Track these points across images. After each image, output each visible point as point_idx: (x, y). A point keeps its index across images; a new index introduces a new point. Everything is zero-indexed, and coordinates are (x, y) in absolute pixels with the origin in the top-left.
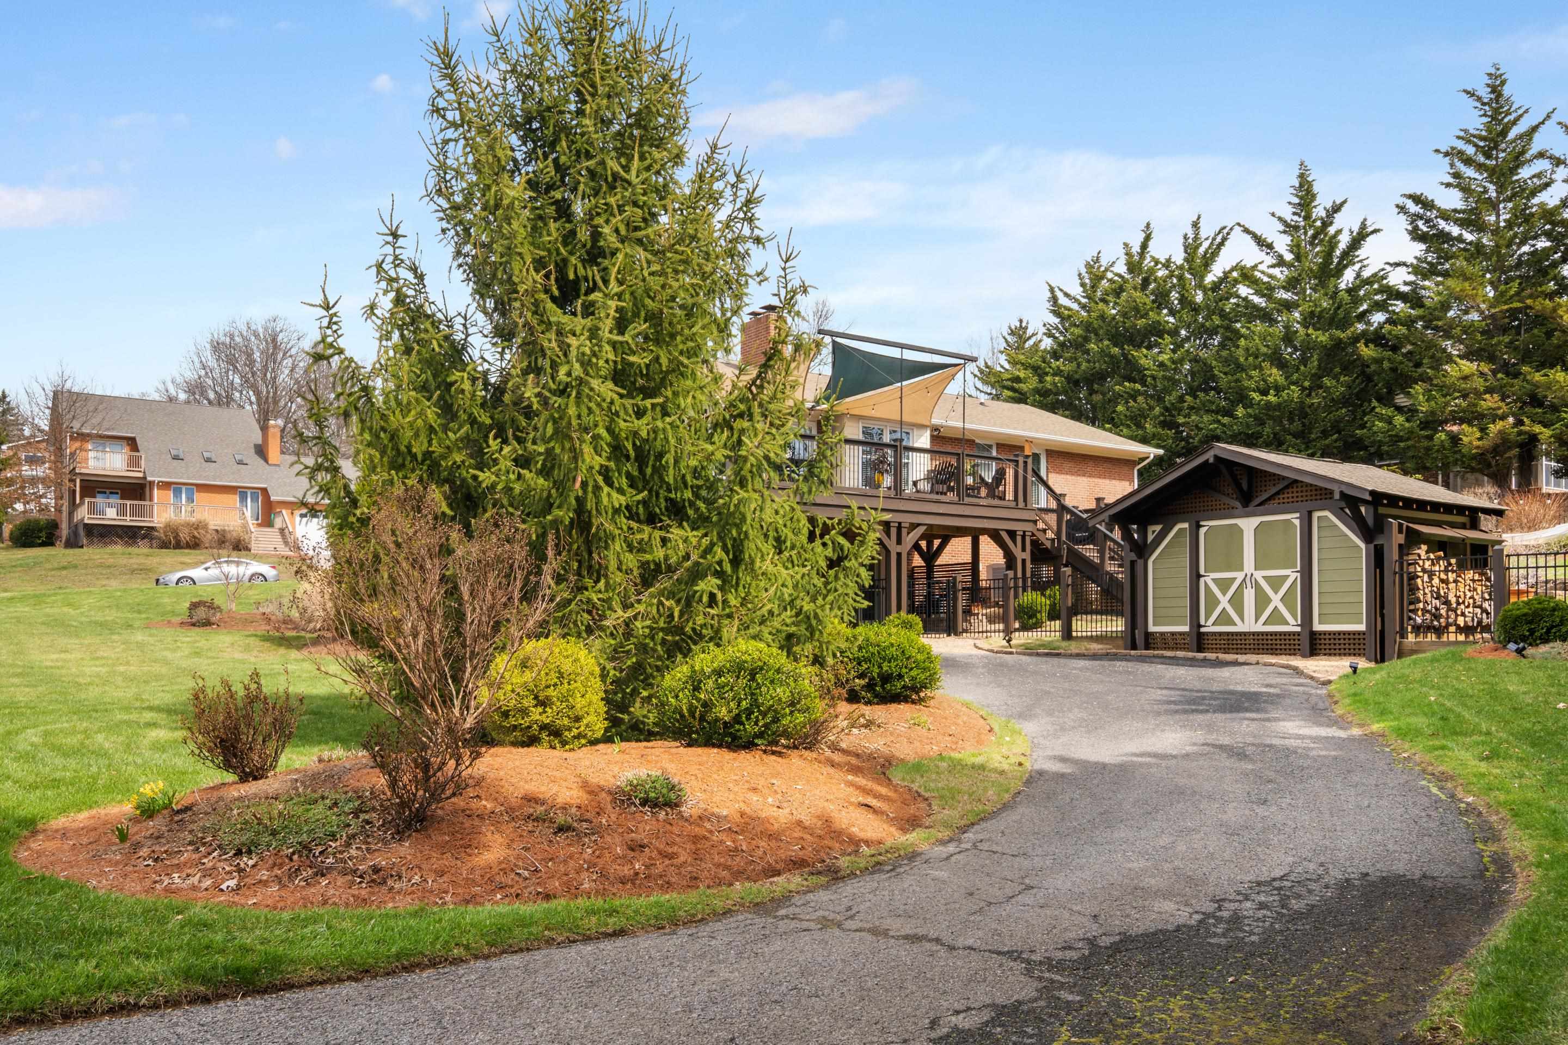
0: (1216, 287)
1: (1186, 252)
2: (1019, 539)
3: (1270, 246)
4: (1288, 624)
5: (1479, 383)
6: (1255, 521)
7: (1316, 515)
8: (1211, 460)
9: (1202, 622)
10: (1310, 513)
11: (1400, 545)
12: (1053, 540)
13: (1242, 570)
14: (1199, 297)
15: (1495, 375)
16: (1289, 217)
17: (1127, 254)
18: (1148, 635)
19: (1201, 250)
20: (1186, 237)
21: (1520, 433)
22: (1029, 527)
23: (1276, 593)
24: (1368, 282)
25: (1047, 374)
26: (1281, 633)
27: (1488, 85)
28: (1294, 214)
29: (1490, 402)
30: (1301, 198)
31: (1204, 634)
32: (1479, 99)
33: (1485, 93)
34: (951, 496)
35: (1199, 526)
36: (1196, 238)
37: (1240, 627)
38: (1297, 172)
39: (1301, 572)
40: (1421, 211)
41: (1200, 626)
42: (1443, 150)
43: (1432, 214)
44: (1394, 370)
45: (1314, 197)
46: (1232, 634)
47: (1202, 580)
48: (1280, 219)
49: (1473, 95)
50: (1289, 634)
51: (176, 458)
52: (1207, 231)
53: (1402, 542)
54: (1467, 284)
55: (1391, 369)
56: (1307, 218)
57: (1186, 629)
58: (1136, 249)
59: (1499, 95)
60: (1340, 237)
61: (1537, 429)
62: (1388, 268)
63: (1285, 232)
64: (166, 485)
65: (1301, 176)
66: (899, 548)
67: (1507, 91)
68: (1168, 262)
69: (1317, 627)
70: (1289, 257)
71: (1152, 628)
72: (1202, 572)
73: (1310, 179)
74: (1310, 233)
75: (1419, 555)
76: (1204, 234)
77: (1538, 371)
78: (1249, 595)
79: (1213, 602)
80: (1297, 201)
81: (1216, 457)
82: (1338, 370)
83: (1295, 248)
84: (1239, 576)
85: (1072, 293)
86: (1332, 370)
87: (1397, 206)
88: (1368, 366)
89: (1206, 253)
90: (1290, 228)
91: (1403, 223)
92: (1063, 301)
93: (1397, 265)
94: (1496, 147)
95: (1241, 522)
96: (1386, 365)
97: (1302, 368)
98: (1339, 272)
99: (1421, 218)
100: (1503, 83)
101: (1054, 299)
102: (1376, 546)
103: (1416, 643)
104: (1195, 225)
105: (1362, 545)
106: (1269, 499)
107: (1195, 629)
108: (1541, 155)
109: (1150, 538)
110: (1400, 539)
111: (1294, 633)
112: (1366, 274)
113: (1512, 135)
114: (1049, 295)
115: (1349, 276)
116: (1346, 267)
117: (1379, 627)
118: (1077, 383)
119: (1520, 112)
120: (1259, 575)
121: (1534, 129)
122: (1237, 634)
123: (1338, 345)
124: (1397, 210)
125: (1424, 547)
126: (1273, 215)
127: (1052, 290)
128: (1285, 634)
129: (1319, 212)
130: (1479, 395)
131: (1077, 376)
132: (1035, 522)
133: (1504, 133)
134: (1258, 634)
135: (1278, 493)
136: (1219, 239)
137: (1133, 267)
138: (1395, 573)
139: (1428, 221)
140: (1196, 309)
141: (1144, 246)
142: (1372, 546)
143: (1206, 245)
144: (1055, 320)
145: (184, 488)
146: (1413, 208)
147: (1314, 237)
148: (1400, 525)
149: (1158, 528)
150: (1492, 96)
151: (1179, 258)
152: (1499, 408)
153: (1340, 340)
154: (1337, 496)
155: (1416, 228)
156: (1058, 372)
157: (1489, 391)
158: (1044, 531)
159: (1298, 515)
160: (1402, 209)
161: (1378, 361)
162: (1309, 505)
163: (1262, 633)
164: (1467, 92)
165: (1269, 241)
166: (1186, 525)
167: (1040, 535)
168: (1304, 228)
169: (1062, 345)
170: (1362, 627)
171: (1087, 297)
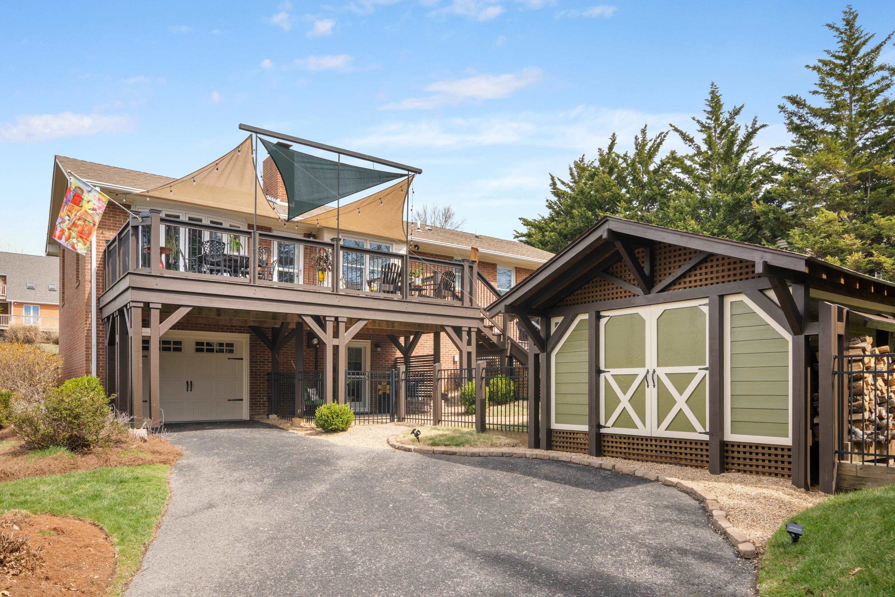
0: (656, 171)
1: (636, 148)
2: (464, 334)
3: (691, 141)
4: (694, 430)
5: (837, 227)
6: (658, 309)
7: (728, 300)
8: (605, 236)
9: (602, 423)
10: (721, 297)
11: (840, 337)
12: (499, 336)
13: (643, 366)
14: (645, 179)
15: (851, 220)
16: (704, 120)
17: (600, 155)
18: (550, 432)
19: (647, 148)
20: (636, 138)
21: (870, 262)
22: (475, 324)
23: (681, 393)
24: (758, 162)
25: (546, 231)
26: (686, 441)
27: (844, 19)
28: (708, 118)
29: (849, 240)
30: (712, 107)
31: (604, 435)
32: (837, 29)
33: (841, 25)
34: (398, 296)
35: (599, 317)
36: (644, 140)
37: (641, 431)
38: (710, 90)
39: (711, 369)
40: (796, 110)
41: (599, 426)
42: (812, 66)
43: (803, 111)
44: (777, 219)
45: (720, 106)
46: (633, 437)
47: (602, 376)
48: (698, 122)
49: (833, 28)
50: (696, 442)
51: (29, 288)
52: (651, 135)
53: (842, 332)
54: (830, 156)
55: (775, 218)
56: (717, 119)
57: (585, 428)
58: (606, 151)
59: (852, 27)
60: (739, 132)
61: (883, 259)
62: (773, 152)
63: (701, 131)
64: (20, 305)
65: (712, 92)
66: (336, 342)
67: (857, 24)
68: (625, 156)
69: (730, 437)
70: (704, 148)
71: (555, 426)
72: (602, 367)
73: (718, 94)
74: (719, 130)
75: (864, 350)
76: (648, 137)
77: (883, 217)
78: (651, 394)
79: (613, 401)
80: (709, 109)
81: (610, 231)
82: (737, 221)
83: (709, 142)
84: (641, 372)
85: (566, 181)
86: (733, 221)
87: (779, 106)
88: (759, 218)
89: (650, 150)
90: (705, 128)
91: (783, 118)
92: (560, 186)
93: (779, 149)
94: (849, 63)
95: (643, 312)
96: (771, 215)
97: (713, 220)
98: (739, 155)
99: (796, 115)
100: (855, 17)
101: (554, 184)
102: (807, 337)
103: (863, 468)
104: (644, 131)
105: (788, 337)
106: (673, 283)
107: (594, 430)
108: (881, 68)
109: (553, 329)
110: (839, 328)
111: (702, 443)
112: (757, 157)
113: (861, 54)
114: (551, 182)
115: (745, 158)
116: (743, 152)
117: (810, 443)
118: (565, 237)
119: (867, 37)
120: (662, 372)
121: (878, 49)
122: (638, 438)
123: (738, 204)
124: (779, 110)
125: (869, 339)
126: (694, 119)
127: (553, 178)
128: (691, 442)
129: (725, 116)
130: (840, 235)
131: (565, 232)
132: (482, 320)
133: (856, 52)
134: (661, 439)
135: (683, 276)
136: (658, 141)
137: (603, 162)
138: (834, 373)
139: (800, 117)
140: (643, 186)
141: (611, 148)
142: (802, 338)
143: (650, 144)
144: (554, 199)
145: (32, 307)
146: (792, 108)
147: (721, 133)
148: (840, 311)
149: (560, 319)
150: (847, 27)
151: (632, 153)
152: (855, 244)
153: (740, 200)
154: (759, 269)
155: (792, 122)
156: (553, 230)
157: (846, 231)
158: (491, 328)
159: (706, 301)
160: (782, 108)
161: (765, 213)
162: (721, 288)
163: (665, 440)
164: (829, 26)
165: (691, 137)
166: (585, 316)
167: (487, 332)
168: (715, 127)
169: (558, 213)
170: (788, 441)
171: (575, 182)
